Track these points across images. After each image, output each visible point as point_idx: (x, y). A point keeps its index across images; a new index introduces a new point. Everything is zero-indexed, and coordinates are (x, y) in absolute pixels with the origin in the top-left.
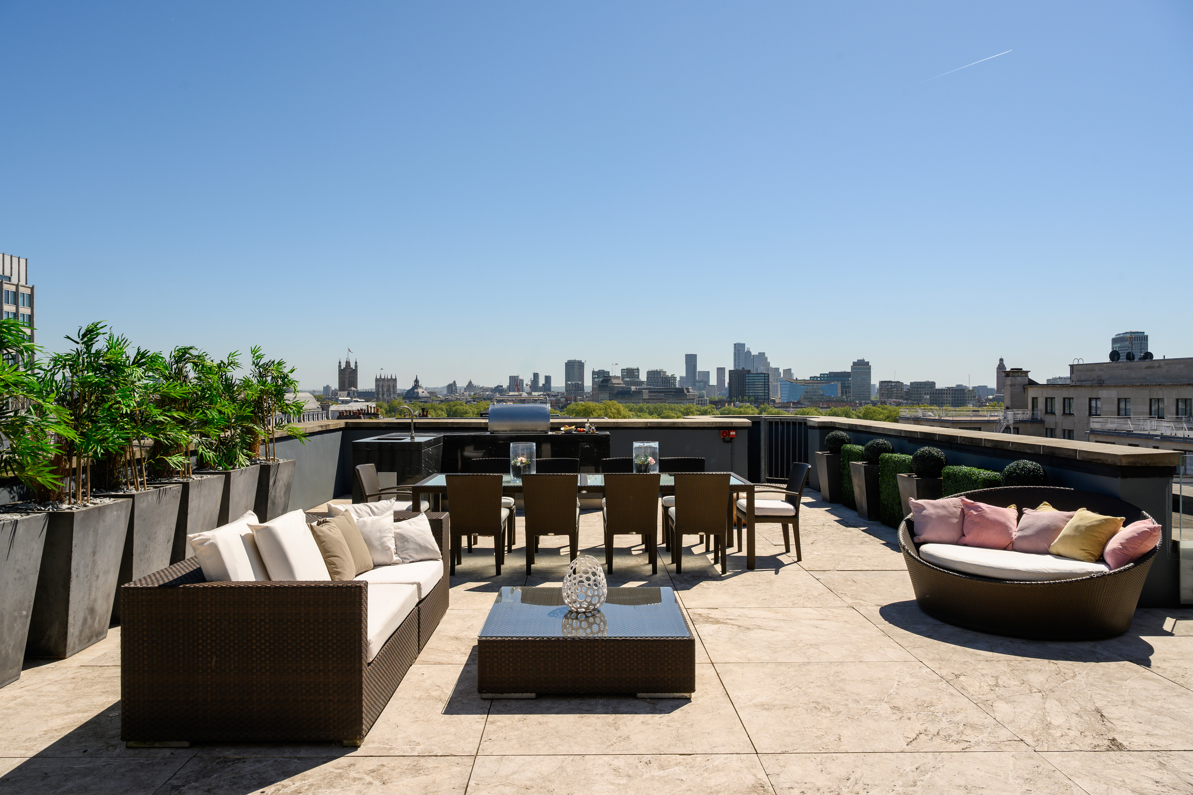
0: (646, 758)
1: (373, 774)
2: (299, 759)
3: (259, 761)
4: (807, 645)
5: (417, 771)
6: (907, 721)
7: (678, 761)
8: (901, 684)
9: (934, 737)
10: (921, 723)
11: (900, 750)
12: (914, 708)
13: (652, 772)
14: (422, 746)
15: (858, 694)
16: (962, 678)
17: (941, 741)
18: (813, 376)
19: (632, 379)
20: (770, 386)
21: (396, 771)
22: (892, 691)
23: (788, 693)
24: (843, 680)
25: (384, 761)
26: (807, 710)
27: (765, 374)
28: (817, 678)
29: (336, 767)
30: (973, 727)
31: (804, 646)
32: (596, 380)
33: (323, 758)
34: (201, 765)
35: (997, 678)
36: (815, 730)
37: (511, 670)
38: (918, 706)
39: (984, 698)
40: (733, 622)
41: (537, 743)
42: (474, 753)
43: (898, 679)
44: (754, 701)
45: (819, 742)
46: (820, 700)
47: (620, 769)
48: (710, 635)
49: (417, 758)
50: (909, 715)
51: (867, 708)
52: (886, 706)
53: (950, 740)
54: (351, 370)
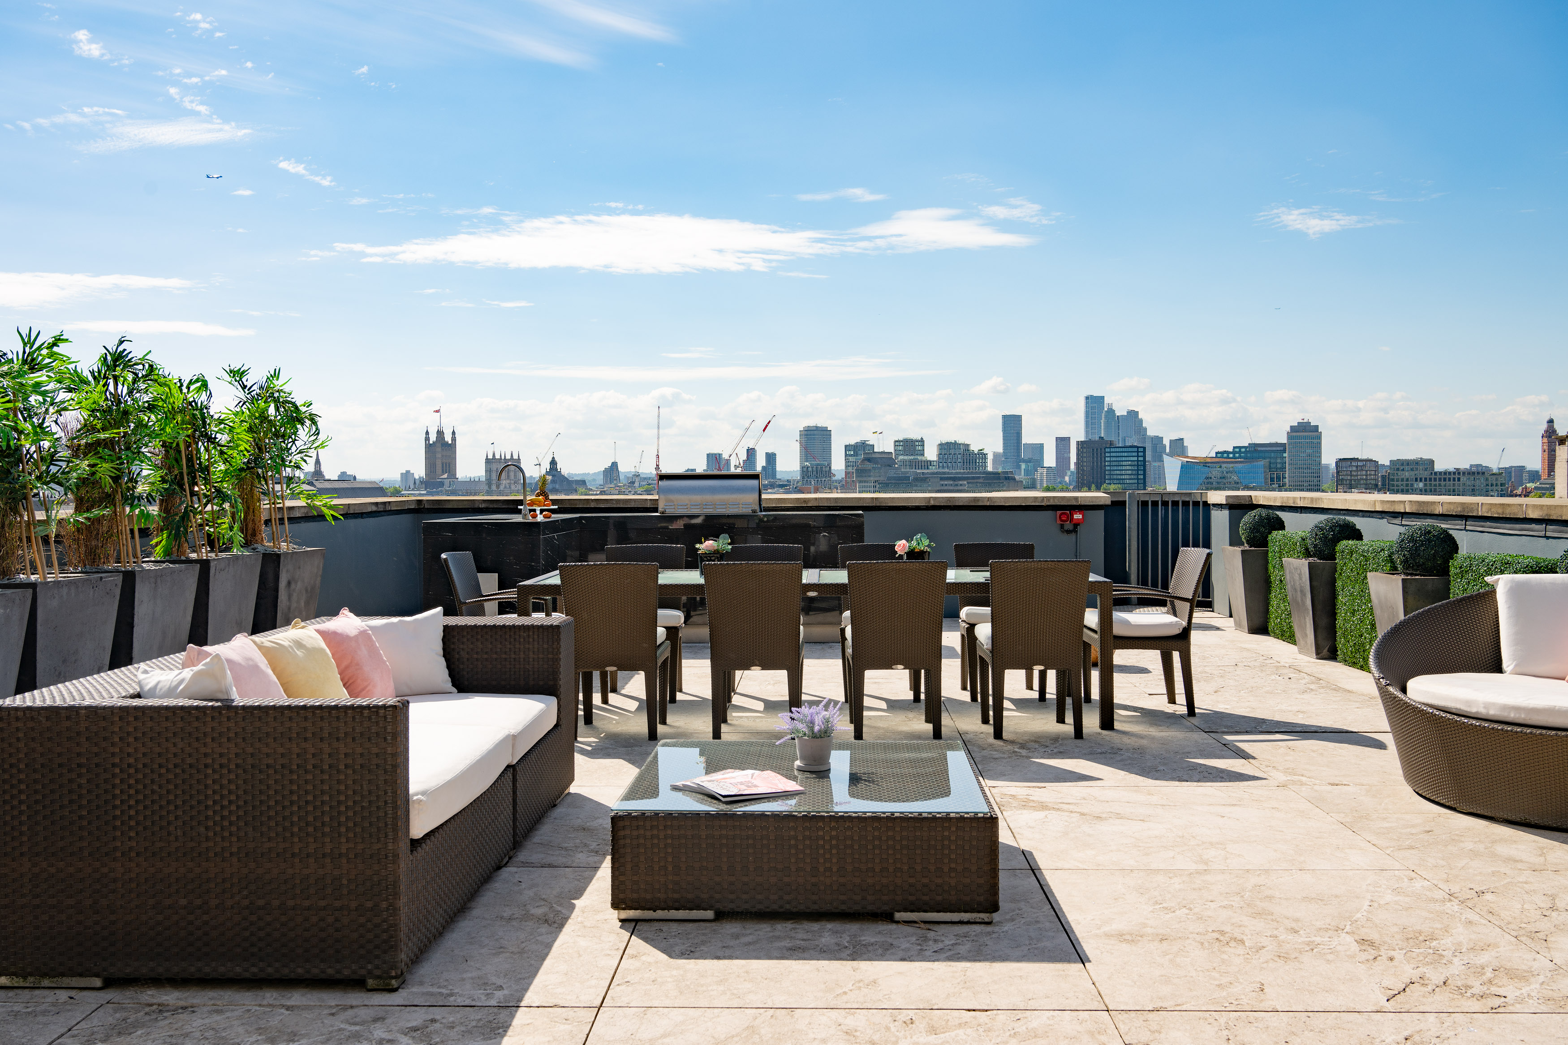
0: (904, 1016)
1: (415, 1034)
2: (288, 1008)
3: (219, 1012)
4: (1203, 843)
5: (493, 1030)
6: (1389, 963)
7: (964, 1020)
8: (1376, 905)
9: (1437, 989)
10: (1413, 966)
11: (1374, 1009)
12: (1400, 943)
13: (914, 1038)
14: (506, 992)
15: (1297, 920)
16: (1488, 896)
17: (1451, 995)
18: (1221, 450)
19: (912, 457)
20: (1148, 468)
21: (455, 1030)
22: (1359, 915)
23: (1168, 916)
24: (1270, 898)
25: (437, 1013)
26: (1202, 944)
27: (1138, 447)
28: (1221, 894)
29: (351, 1021)
30: (1514, 975)
31: (1198, 845)
32: (851, 459)
33: (331, 1007)
34: (118, 1015)
35: (1553, 897)
36: (1217, 975)
37: (670, 868)
38: (1408, 939)
39: (1531, 928)
40: (1071, 807)
41: (710, 988)
42: (598, 1003)
43: (1369, 898)
44: (1106, 929)
45: (1225, 994)
46: (1227, 928)
47: (856, 1031)
48: (1030, 827)
49: (495, 1010)
50: (1392, 953)
51: (1313, 942)
52: (1349, 939)
53: (1468, 994)
54: (446, 444)
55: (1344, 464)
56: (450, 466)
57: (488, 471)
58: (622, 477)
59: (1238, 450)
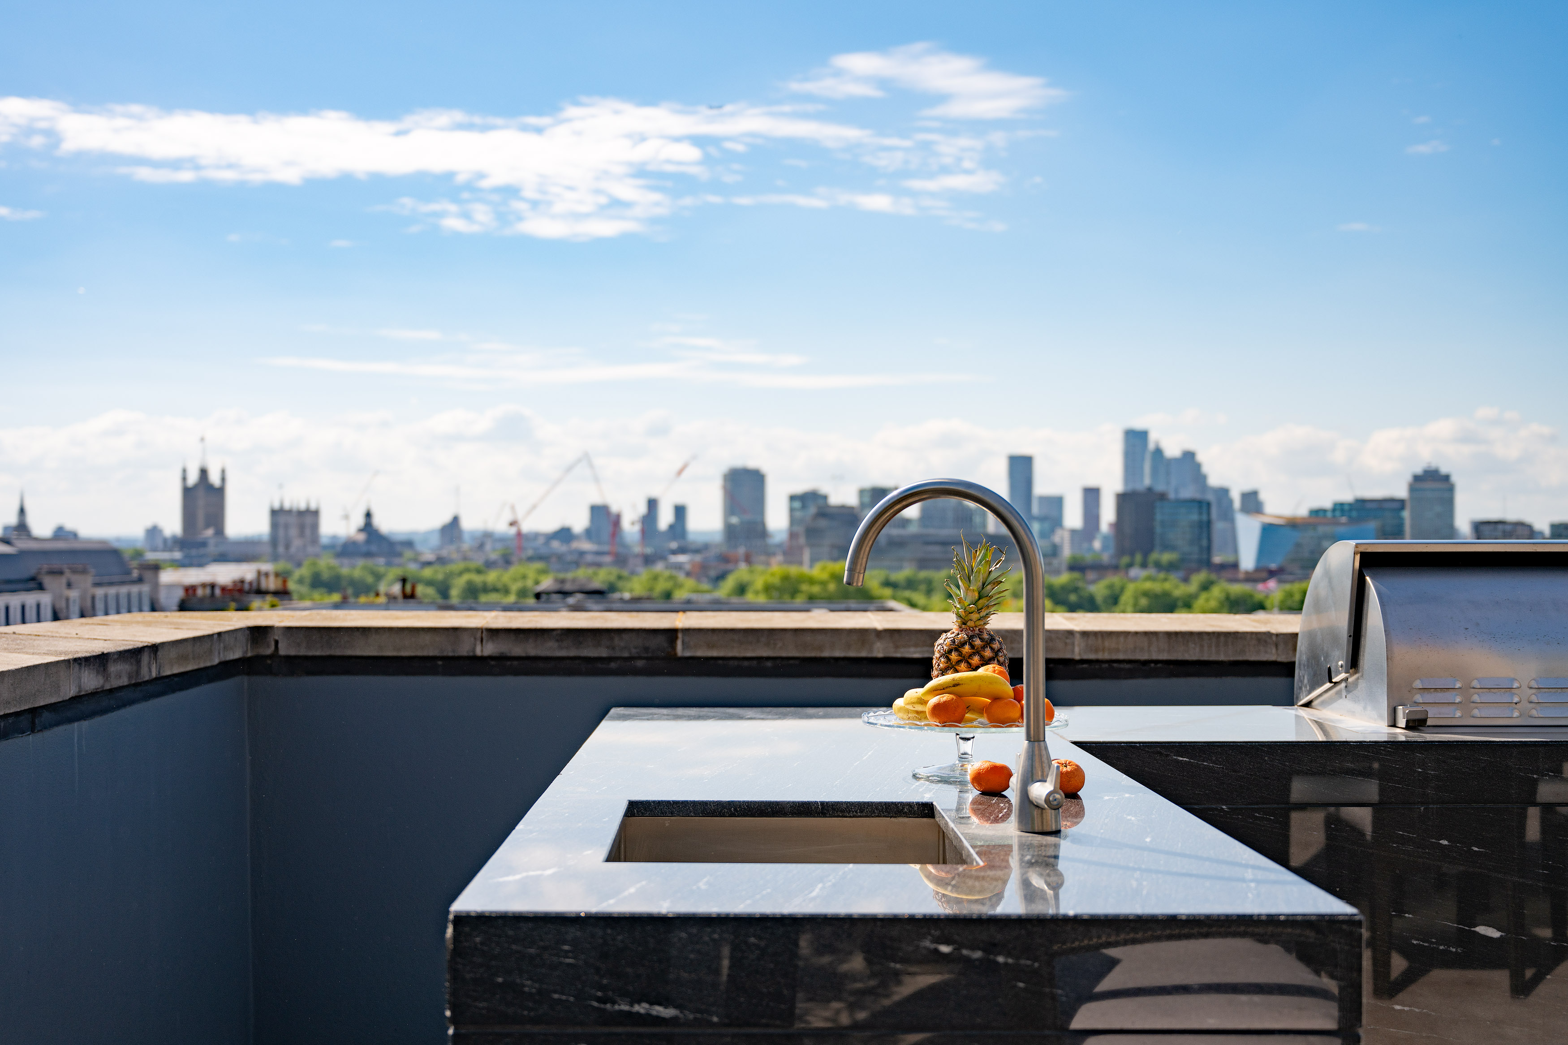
18: (1315, 508)
20: (1214, 530)
27: (1199, 501)
32: (798, 514)
54: (210, 488)
55: (1483, 528)
56: (217, 519)
57: (274, 525)
58: (466, 537)
59: (1340, 508)
